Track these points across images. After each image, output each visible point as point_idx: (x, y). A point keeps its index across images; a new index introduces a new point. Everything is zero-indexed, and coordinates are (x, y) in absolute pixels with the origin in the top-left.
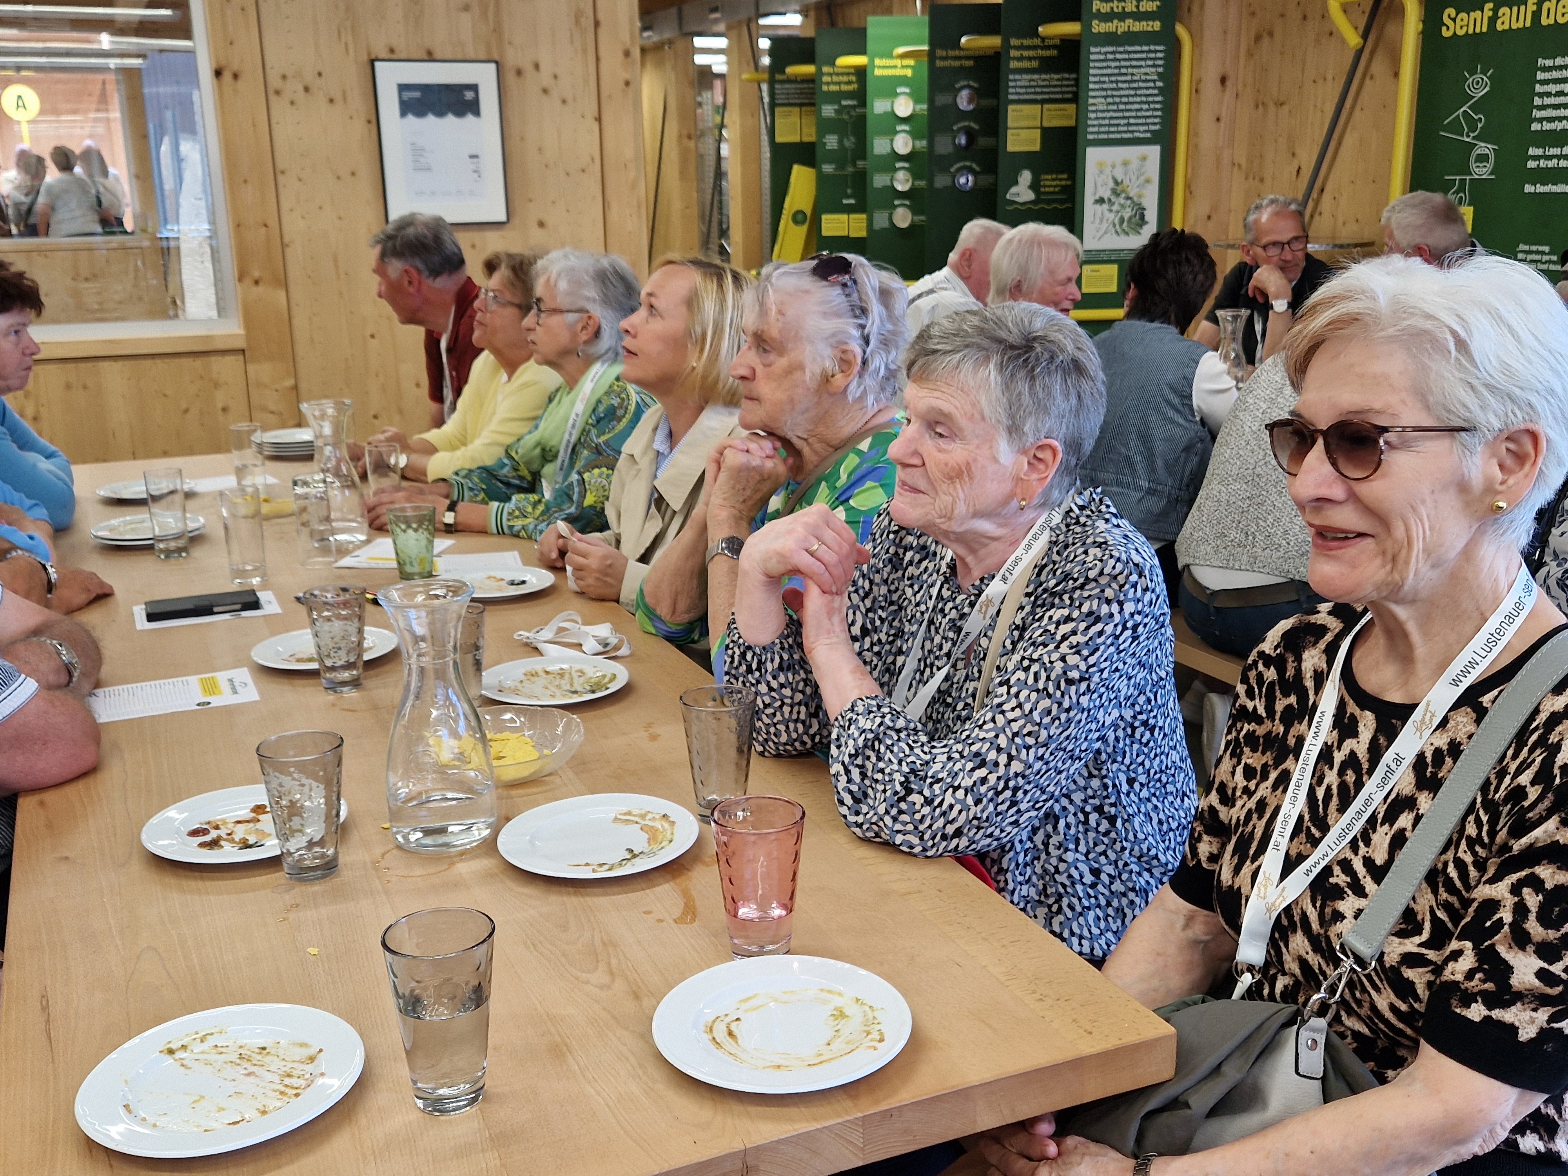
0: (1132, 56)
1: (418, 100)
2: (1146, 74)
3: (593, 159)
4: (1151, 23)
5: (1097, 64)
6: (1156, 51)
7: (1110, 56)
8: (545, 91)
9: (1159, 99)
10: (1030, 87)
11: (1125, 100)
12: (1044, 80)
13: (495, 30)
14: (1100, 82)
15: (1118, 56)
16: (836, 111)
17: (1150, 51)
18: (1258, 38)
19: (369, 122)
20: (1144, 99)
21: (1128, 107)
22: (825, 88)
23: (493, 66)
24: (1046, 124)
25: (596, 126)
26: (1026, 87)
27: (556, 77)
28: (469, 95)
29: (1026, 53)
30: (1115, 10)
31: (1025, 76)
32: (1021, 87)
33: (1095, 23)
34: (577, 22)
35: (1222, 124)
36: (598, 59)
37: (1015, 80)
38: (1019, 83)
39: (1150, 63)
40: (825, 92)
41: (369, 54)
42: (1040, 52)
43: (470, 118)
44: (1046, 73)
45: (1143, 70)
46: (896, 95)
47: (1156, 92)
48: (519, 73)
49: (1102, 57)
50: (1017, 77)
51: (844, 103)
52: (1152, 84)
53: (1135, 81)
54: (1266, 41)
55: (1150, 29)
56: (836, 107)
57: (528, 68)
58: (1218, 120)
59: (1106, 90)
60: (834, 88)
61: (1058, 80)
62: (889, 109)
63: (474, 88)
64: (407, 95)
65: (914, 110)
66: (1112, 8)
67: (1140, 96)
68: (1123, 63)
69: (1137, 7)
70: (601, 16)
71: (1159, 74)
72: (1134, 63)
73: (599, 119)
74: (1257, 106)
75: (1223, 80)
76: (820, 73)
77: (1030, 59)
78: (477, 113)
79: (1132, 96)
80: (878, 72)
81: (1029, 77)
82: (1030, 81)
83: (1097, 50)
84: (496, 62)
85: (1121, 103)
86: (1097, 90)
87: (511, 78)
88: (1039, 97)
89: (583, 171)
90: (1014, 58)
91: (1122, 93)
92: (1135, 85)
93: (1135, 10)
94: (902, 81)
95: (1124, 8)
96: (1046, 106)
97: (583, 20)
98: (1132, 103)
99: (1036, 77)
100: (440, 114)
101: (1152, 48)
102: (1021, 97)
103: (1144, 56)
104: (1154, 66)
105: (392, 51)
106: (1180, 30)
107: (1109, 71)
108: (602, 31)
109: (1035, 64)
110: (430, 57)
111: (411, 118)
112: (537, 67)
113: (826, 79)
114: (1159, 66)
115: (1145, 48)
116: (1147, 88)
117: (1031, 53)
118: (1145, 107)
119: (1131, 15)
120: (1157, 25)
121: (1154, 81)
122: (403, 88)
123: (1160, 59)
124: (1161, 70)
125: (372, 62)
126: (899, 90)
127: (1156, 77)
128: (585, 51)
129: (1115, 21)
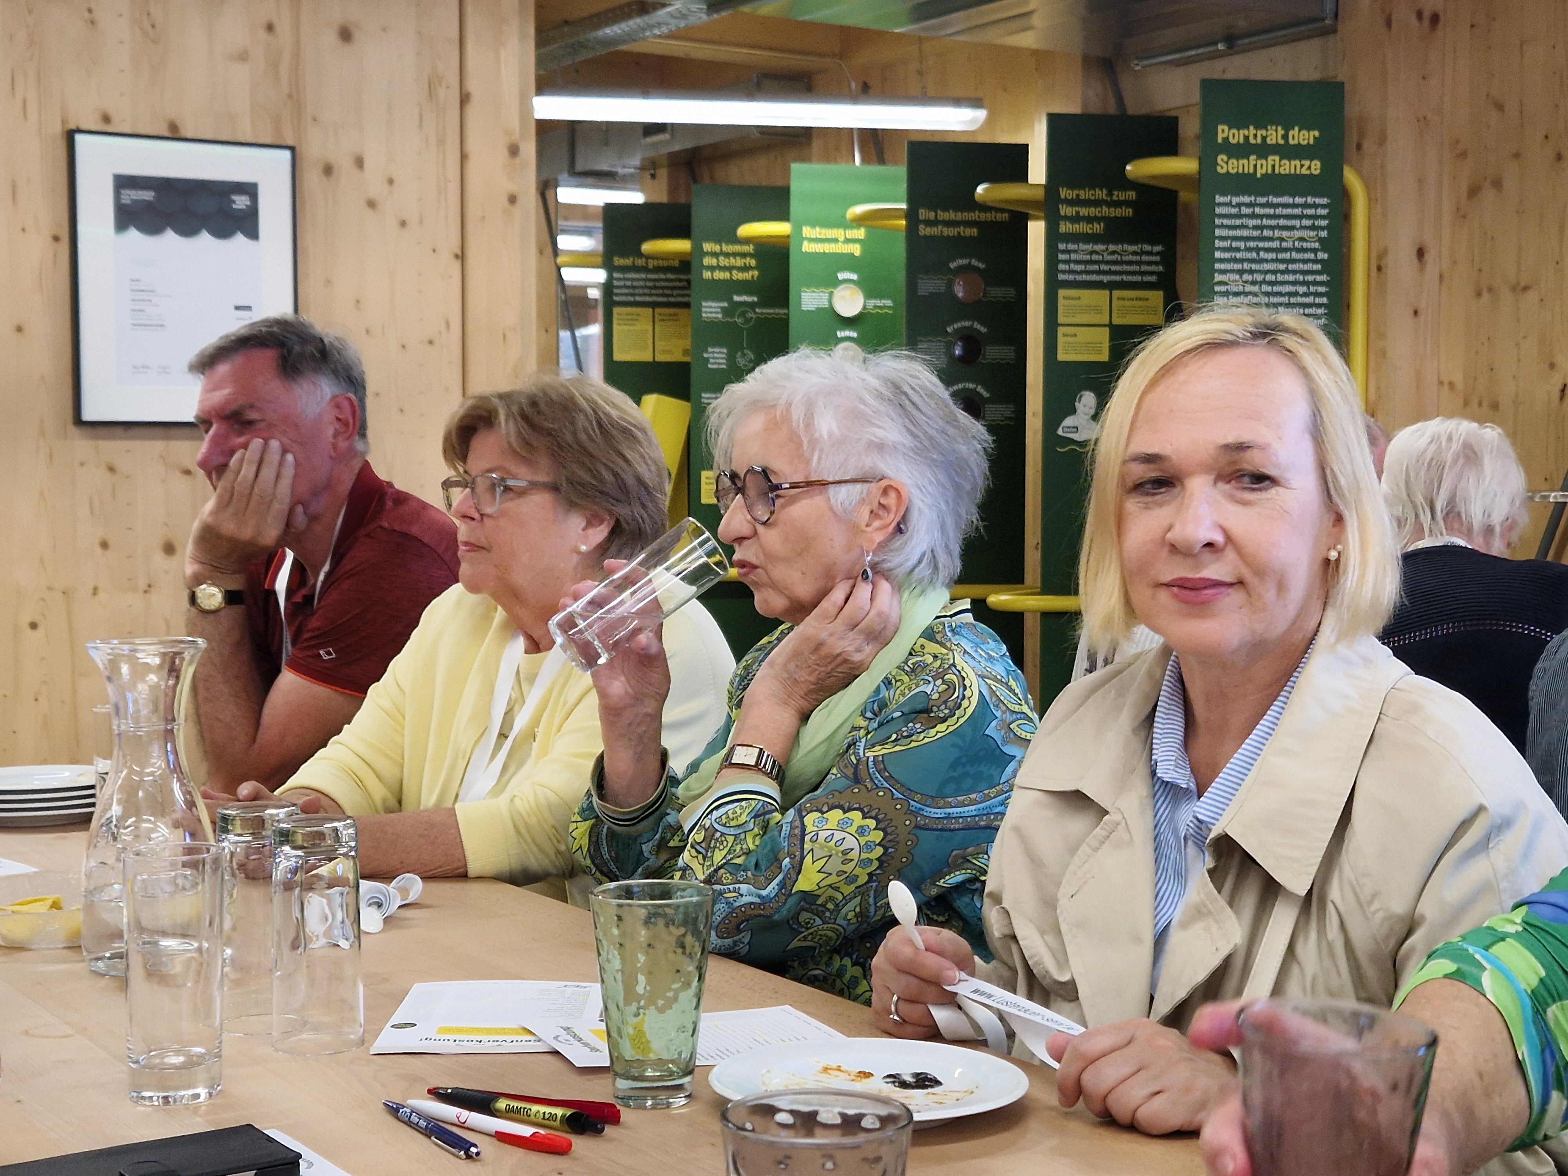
0: (1279, 211)
1: (148, 203)
2: (1302, 239)
3: (448, 325)
4: (1307, 163)
5: (1226, 222)
6: (1315, 206)
7: (1245, 211)
8: (371, 204)
9: (1323, 278)
10: (1091, 262)
11: (1270, 277)
12: (1113, 253)
13: (290, 96)
14: (1230, 249)
15: (1258, 210)
16: (724, 310)
17: (1306, 206)
18: (1474, 191)
19: (56, 239)
20: (1301, 278)
21: (1276, 289)
22: (707, 275)
23: (287, 154)
24: (1116, 321)
25: (455, 267)
26: (1086, 262)
27: (391, 182)
28: (241, 202)
29: (1084, 211)
30: (1252, 140)
31: (1083, 246)
32: (1077, 262)
33: (1221, 158)
34: (431, 93)
35: (1422, 317)
36: (464, 157)
37: (1068, 252)
38: (1074, 256)
39: (1307, 222)
40: (708, 281)
41: (64, 122)
42: (1105, 211)
43: (240, 239)
44: (1116, 242)
45: (1297, 234)
46: (837, 283)
47: (1318, 267)
48: (328, 170)
49: (1234, 211)
50: (1071, 247)
51: (736, 298)
52: (1312, 256)
53: (1286, 250)
54: (1489, 195)
55: (1304, 171)
56: (725, 304)
57: (344, 164)
58: (1416, 313)
59: (1242, 261)
60: (719, 275)
61: (1135, 253)
62: (826, 304)
63: (250, 190)
64: (130, 196)
65: (864, 307)
66: (1247, 138)
67: (1295, 272)
68: (1265, 222)
69: (1285, 137)
70: (472, 86)
71: (1321, 240)
72: (1282, 222)
73: (461, 257)
74: (1479, 294)
75: (1421, 253)
76: (698, 252)
77: (1090, 220)
78: (253, 233)
79: (1283, 272)
80: (807, 247)
81: (1089, 247)
82: (1092, 252)
83: (1227, 199)
84: (292, 149)
85: (1264, 282)
86: (1228, 261)
87: (312, 178)
88: (1105, 279)
89: (431, 342)
90: (1066, 218)
91: (1266, 266)
92: (1287, 256)
93: (1281, 142)
94: (847, 262)
95: (1264, 138)
96: (1117, 293)
97: (442, 92)
98: (1282, 283)
99: (1100, 247)
100: (187, 230)
101: (1310, 200)
102: (1079, 278)
103: (1297, 211)
104: (1313, 228)
105: (106, 119)
106: (1351, 177)
107: (1245, 233)
108: (473, 111)
109: (1098, 228)
110: (174, 135)
111: (133, 234)
112: (359, 163)
113: (707, 261)
114: (1323, 228)
115: (1299, 200)
116: (1305, 261)
117: (1093, 211)
118: (1302, 289)
119: (1276, 149)
120: (1315, 167)
121: (1315, 251)
122: (123, 182)
123: (1322, 217)
124: (1324, 234)
125: (70, 137)
126: (841, 276)
127: (1317, 245)
128: (441, 142)
129: (1253, 158)
